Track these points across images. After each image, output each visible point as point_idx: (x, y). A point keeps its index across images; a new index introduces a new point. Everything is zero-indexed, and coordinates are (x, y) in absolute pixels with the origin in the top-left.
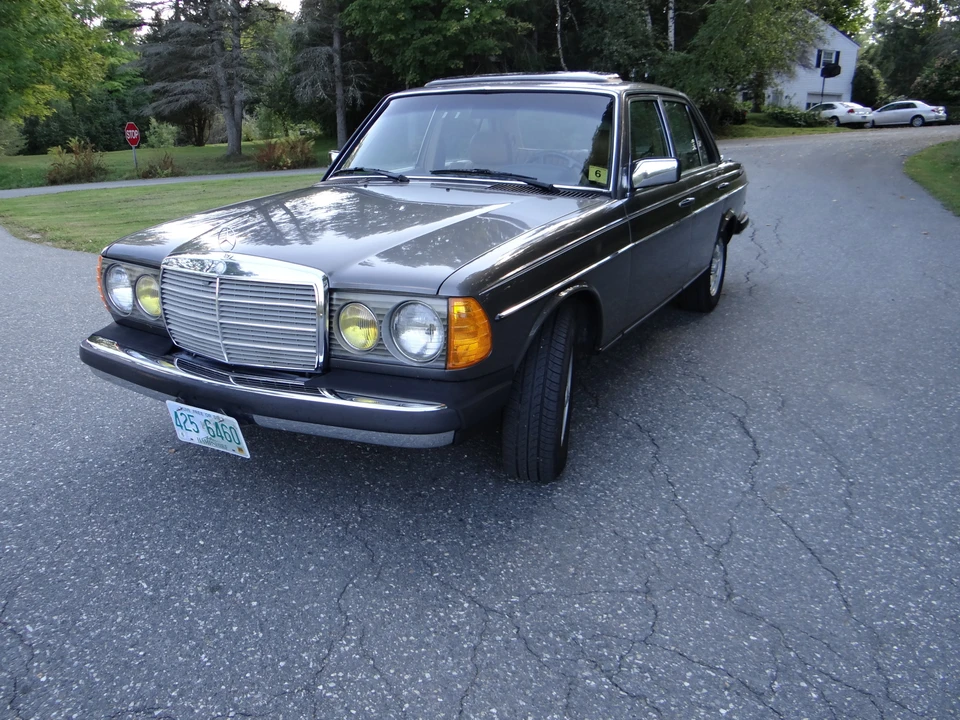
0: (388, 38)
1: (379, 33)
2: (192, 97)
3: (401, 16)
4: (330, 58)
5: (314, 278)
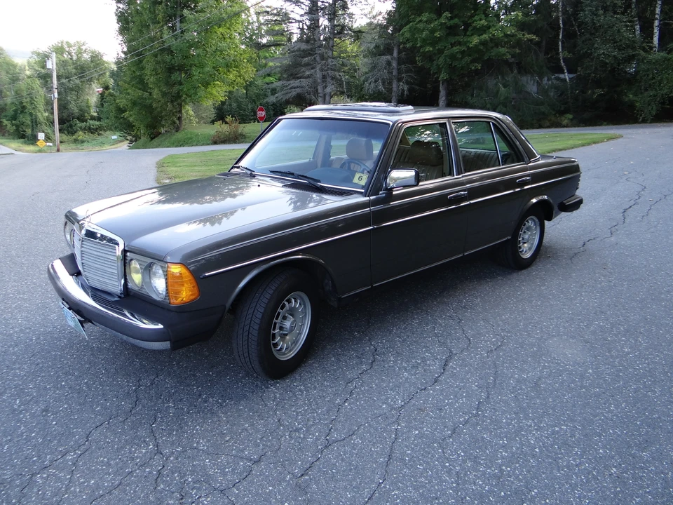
0: (427, 50)
1: (421, 47)
2: (298, 90)
3: (437, 34)
4: (389, 63)
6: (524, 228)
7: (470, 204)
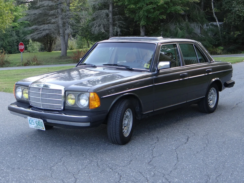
0: (131, 7)
1: (128, 5)
5: (62, 88)
6: (210, 93)
7: (189, 79)
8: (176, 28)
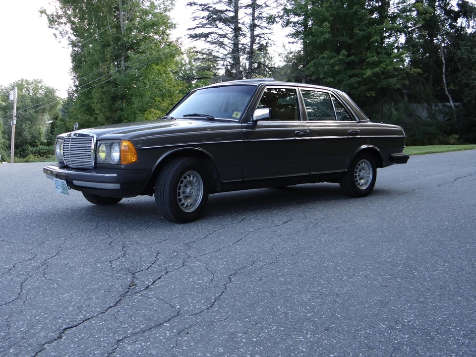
1: (324, 78)
3: (337, 68)
6: (359, 167)
7: (312, 139)
8: (389, 109)
